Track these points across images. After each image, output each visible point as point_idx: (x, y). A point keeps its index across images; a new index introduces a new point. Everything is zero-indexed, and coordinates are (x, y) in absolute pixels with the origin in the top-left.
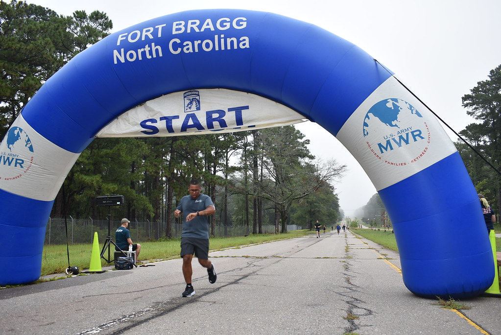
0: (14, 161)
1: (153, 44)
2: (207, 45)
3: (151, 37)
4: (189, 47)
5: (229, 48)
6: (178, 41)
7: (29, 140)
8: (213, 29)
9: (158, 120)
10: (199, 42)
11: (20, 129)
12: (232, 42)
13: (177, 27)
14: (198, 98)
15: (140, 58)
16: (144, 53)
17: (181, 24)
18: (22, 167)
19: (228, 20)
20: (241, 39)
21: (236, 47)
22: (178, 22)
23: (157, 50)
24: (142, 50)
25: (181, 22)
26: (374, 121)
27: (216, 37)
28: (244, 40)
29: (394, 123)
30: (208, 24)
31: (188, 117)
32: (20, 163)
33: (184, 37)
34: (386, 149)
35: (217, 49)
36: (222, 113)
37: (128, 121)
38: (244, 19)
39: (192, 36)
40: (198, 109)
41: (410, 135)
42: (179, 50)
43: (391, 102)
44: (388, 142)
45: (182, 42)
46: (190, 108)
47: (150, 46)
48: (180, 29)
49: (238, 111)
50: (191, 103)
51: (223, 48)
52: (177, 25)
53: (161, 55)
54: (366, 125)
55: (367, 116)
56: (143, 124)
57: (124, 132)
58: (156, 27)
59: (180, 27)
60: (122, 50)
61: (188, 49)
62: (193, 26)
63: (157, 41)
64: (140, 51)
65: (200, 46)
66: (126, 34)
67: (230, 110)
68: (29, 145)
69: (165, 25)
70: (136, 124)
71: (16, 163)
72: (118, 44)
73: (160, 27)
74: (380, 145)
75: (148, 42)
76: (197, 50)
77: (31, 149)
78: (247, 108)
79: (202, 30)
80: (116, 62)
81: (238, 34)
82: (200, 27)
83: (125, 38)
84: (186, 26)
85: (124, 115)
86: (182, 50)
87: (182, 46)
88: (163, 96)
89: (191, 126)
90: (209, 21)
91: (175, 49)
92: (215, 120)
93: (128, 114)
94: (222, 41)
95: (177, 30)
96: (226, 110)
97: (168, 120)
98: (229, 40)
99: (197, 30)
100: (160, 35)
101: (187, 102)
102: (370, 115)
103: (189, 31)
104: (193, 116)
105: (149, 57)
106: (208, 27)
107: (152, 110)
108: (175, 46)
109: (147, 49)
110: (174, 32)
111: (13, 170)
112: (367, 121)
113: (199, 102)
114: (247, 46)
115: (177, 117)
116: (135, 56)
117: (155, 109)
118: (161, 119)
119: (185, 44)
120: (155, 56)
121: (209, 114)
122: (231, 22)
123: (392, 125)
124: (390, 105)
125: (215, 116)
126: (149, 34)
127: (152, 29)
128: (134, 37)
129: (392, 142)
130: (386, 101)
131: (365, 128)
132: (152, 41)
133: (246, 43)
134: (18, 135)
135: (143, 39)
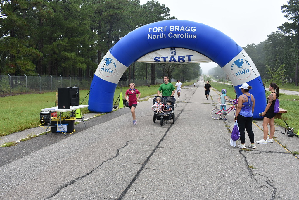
0: (109, 70)
1: (163, 34)
2: (182, 36)
3: (162, 31)
4: (175, 36)
5: (189, 38)
6: (172, 34)
7: (115, 63)
8: (184, 31)
9: (161, 58)
10: (179, 35)
11: (111, 59)
12: (191, 36)
13: (171, 28)
14: (175, 51)
15: (158, 38)
16: (159, 36)
17: (173, 27)
18: (112, 72)
19: (189, 27)
20: (194, 35)
21: (192, 38)
22: (172, 26)
23: (164, 36)
24: (159, 35)
25: (173, 26)
26: (235, 66)
27: (185, 33)
28: (195, 36)
29: (241, 67)
30: (182, 29)
31: (171, 57)
32: (111, 71)
33: (174, 32)
34: (238, 75)
35: (185, 37)
36: (184, 57)
37: (149, 57)
38: (195, 28)
39: (177, 32)
40: (175, 55)
41: (245, 71)
42: (172, 36)
43: (241, 60)
44: (239, 73)
45: (173, 34)
46: (172, 54)
47: (161, 34)
48: (173, 29)
49: (189, 56)
50: (172, 52)
51: (187, 38)
52: (171, 27)
53: (165, 37)
54: (232, 66)
55: (233, 64)
56: (155, 59)
57: (148, 61)
58: (164, 27)
59: (172, 28)
60: (151, 34)
61: (175, 37)
62: (177, 29)
63: (164, 33)
64: (158, 36)
65: (179, 36)
66: (152, 28)
67: (186, 56)
68: (115, 65)
69: (167, 27)
70: (152, 59)
71: (110, 71)
72: (149, 32)
73: (165, 27)
74: (236, 73)
75: (161, 32)
76: (178, 37)
77: (115, 66)
78: (192, 56)
79: (180, 31)
80: (148, 39)
81: (193, 33)
82: (179, 29)
83: (152, 30)
84: (174, 28)
85: (147, 55)
86: (173, 37)
87: (173, 36)
88: (162, 49)
89: (172, 61)
90: (182, 27)
91: (170, 36)
92: (181, 59)
93: (149, 55)
94: (187, 35)
95: (171, 29)
96: (185, 56)
97: (165, 58)
98: (190, 35)
99: (179, 30)
100: (165, 31)
101: (171, 52)
102: (234, 64)
103: (176, 30)
104: (173, 57)
105: (161, 38)
106: (182, 30)
107: (158, 54)
108: (171, 35)
109: (160, 35)
110: (170, 30)
111: (109, 73)
112: (233, 65)
113: (175, 52)
114: (196, 38)
115: (167, 57)
116: (155, 37)
117: (160, 54)
118: (162, 57)
119: (174, 35)
120: (163, 38)
121: (179, 57)
122: (190, 28)
123: (240, 68)
124: (240, 61)
125: (181, 58)
126: (161, 29)
127: (162, 28)
128: (155, 30)
129: (240, 73)
130: (239, 60)
131: (232, 67)
132: (162, 32)
133: (195, 37)
134: (111, 61)
135: (159, 31)
